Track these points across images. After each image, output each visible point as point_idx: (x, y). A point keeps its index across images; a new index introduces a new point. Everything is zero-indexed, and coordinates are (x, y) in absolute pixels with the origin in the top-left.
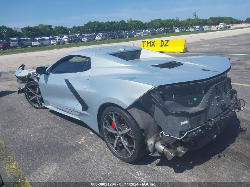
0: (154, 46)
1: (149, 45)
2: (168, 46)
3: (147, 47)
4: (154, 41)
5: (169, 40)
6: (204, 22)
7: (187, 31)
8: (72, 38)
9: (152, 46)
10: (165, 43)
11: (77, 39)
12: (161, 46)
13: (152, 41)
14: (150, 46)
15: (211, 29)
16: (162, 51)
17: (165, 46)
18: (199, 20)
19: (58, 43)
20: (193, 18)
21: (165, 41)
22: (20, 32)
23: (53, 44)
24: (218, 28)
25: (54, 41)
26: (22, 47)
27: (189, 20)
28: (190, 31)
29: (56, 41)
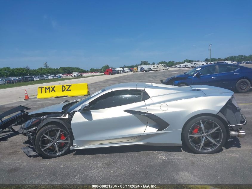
0: (55, 91)
1: (48, 91)
2: (70, 90)
3: (41, 93)
4: (54, 87)
5: (71, 85)
6: (56, 71)
7: (46, 79)
9: (52, 91)
10: (67, 88)
12: (63, 91)
13: (51, 87)
14: (50, 92)
15: (68, 77)
16: (66, 95)
17: (68, 90)
18: (51, 69)
20: (45, 68)
21: (67, 86)
24: (72, 77)
27: (41, 69)
28: (49, 79)
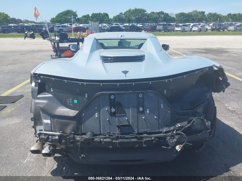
8: (216, 26)
11: (222, 27)
19: (200, 30)
22: (173, 18)
23: (194, 31)
25: (197, 28)
26: (165, 31)
29: (199, 28)
